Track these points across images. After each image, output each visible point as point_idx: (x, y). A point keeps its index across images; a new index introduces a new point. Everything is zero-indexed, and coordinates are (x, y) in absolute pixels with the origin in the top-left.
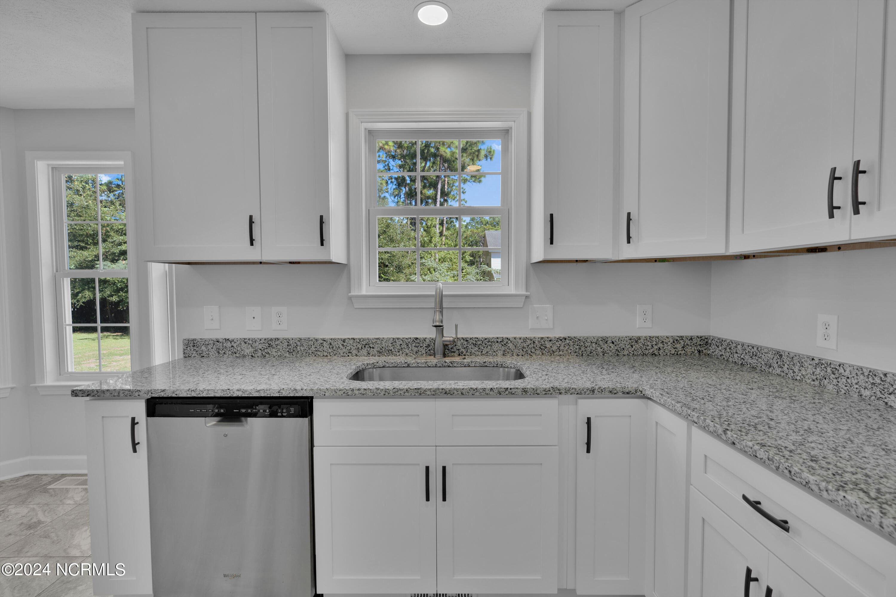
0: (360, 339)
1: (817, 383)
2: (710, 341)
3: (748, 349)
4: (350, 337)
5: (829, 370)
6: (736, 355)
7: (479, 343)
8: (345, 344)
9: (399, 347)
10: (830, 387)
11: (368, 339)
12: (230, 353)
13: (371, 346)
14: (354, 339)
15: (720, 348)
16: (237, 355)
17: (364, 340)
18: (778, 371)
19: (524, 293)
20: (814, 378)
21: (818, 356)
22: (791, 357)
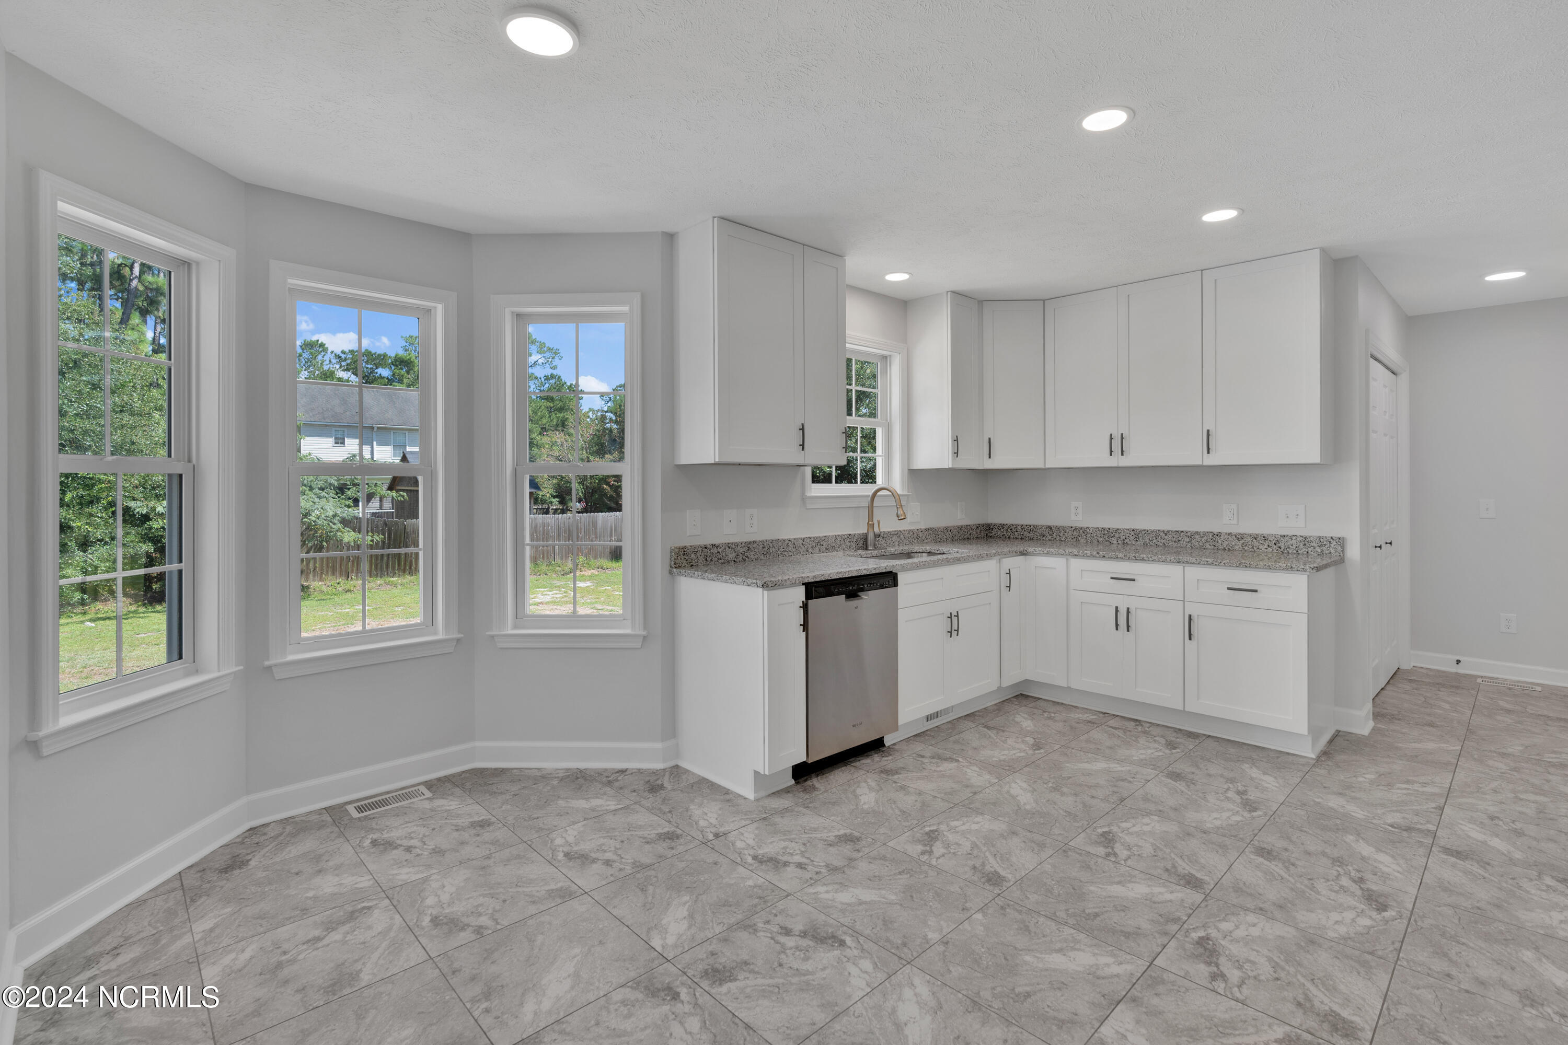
0: (814, 538)
1: (1075, 540)
2: (992, 527)
3: (1026, 528)
4: (808, 536)
5: (1081, 531)
6: (1016, 533)
7: (886, 536)
8: (804, 543)
9: (839, 544)
10: (1082, 540)
11: (819, 537)
12: (716, 559)
13: (822, 543)
14: (810, 538)
15: (1002, 530)
16: (722, 561)
17: (817, 538)
18: (1050, 538)
19: (907, 493)
20: (1073, 537)
21: (1074, 525)
22: (1058, 528)
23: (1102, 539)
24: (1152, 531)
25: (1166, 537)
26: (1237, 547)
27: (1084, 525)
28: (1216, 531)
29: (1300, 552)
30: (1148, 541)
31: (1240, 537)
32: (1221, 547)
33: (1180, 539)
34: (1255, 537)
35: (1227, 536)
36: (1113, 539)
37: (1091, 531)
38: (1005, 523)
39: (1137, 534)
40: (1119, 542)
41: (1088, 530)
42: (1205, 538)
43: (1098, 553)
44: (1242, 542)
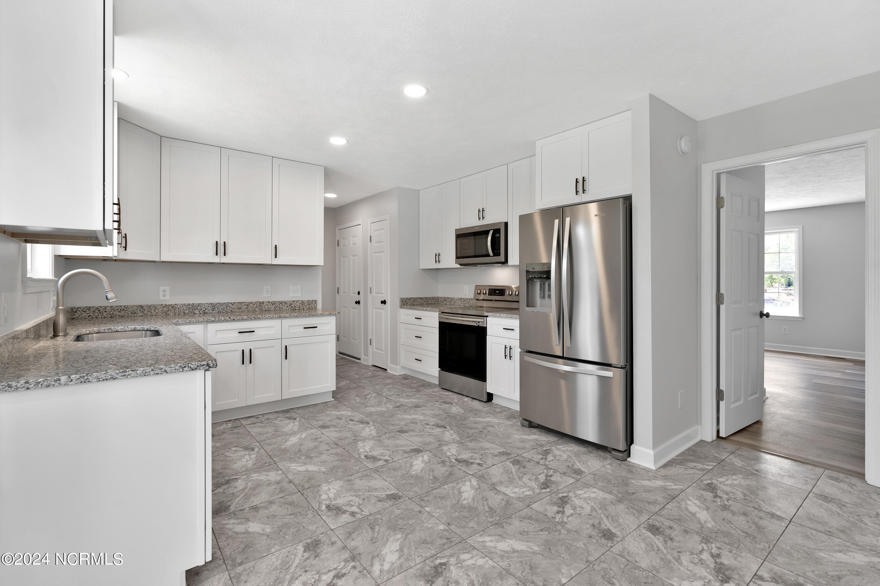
1: (164, 314)
5: (170, 307)
10: (171, 313)
18: (141, 314)
21: (164, 304)
22: (149, 307)
23: (187, 311)
24: (224, 304)
25: (233, 307)
26: (272, 309)
27: (172, 303)
28: (261, 301)
29: (301, 308)
30: (221, 310)
31: (273, 303)
32: (264, 309)
33: (241, 307)
34: (281, 303)
35: (267, 303)
36: (196, 310)
37: (179, 307)
38: (92, 306)
39: (214, 306)
40: (201, 312)
41: (176, 306)
42: (256, 305)
43: (230, 318)
44: (274, 306)
